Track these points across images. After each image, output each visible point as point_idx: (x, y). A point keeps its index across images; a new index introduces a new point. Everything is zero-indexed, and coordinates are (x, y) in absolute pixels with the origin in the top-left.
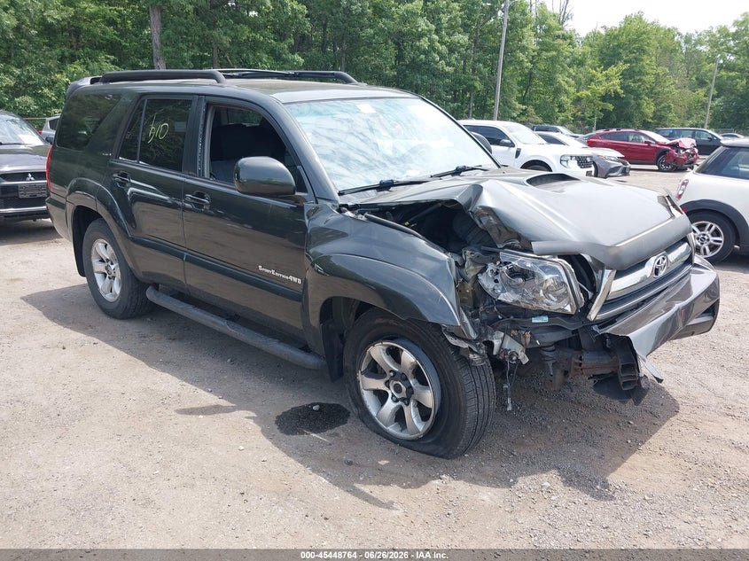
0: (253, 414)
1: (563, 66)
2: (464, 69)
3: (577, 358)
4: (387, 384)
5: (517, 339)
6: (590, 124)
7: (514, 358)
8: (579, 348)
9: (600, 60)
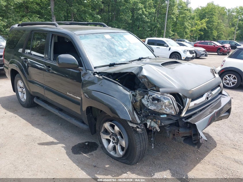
0: (64, 146)
1: (187, 20)
2: (154, 20)
3: (177, 130)
4: (110, 137)
5: (156, 122)
6: (196, 39)
7: (155, 129)
8: (178, 126)
9: (199, 17)
